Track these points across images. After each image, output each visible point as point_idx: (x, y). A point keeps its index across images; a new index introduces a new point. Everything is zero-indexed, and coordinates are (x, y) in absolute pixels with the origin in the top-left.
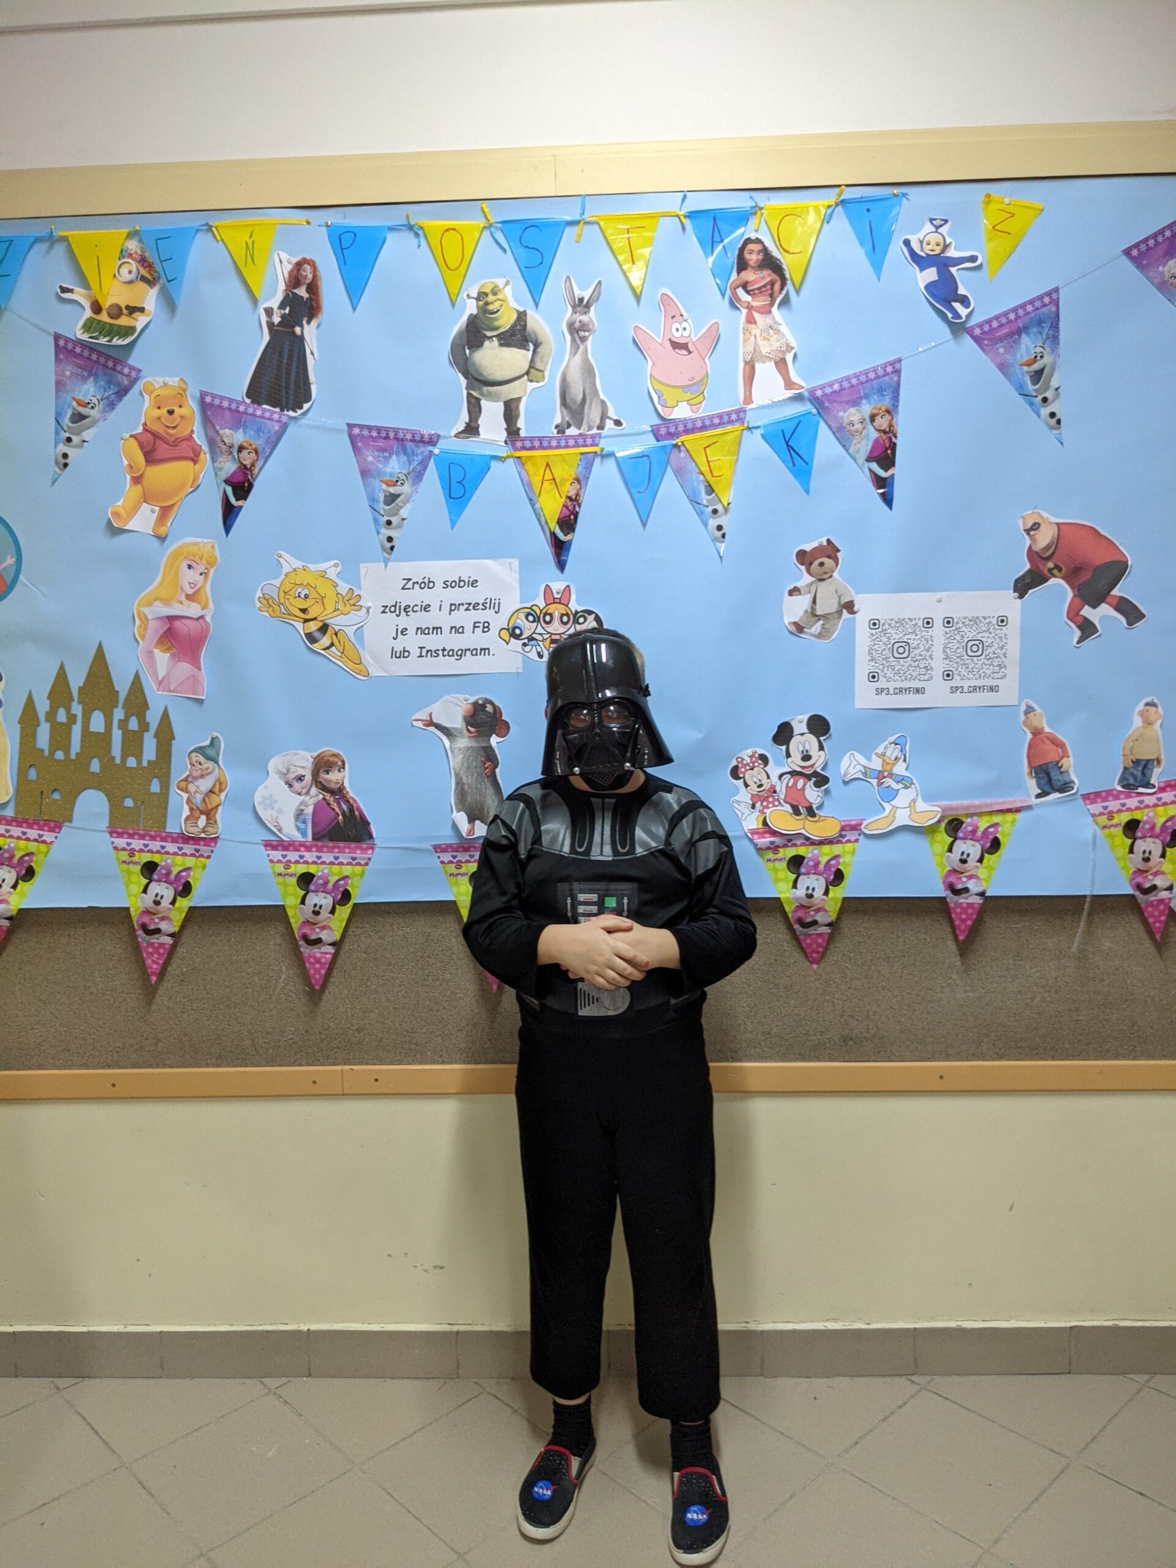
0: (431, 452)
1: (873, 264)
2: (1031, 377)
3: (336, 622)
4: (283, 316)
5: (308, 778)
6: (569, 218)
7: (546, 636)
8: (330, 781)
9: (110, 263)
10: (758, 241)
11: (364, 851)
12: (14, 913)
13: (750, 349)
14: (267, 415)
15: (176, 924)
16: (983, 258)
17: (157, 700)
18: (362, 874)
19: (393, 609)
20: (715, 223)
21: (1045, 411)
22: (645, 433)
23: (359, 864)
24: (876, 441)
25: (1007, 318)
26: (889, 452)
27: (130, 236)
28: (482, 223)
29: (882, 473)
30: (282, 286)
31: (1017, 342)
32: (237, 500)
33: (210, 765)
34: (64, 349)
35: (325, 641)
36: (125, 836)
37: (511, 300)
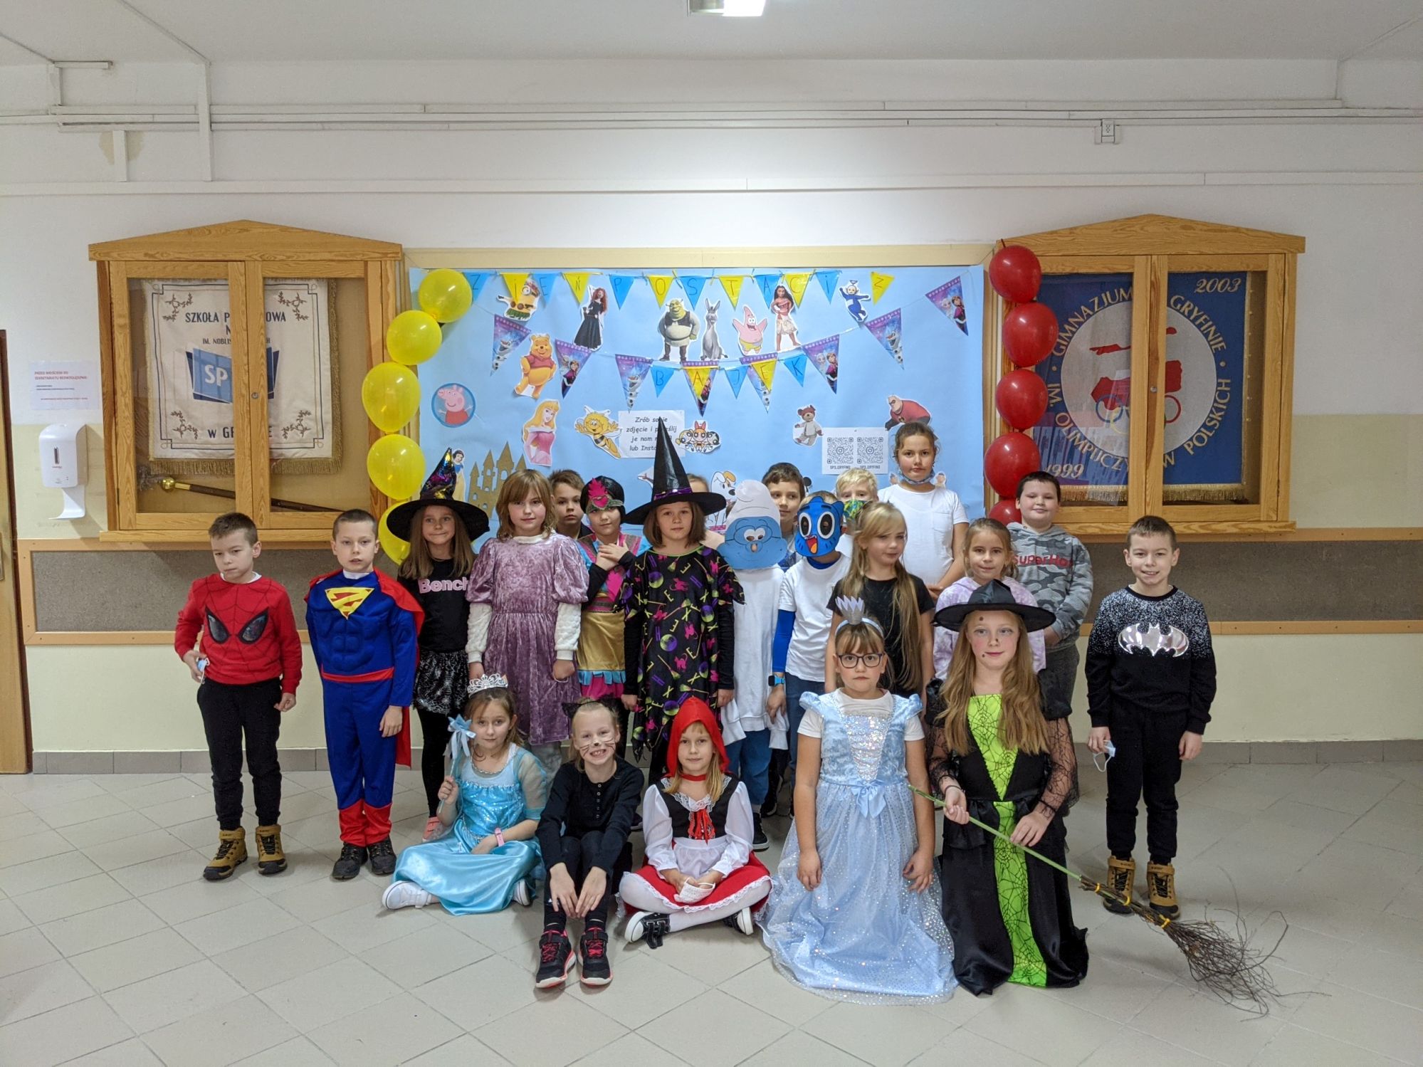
0: (649, 366)
1: (828, 298)
2: (890, 343)
3: (607, 435)
4: (590, 311)
6: (708, 276)
7: (695, 442)
9: (520, 287)
10: (783, 287)
13: (779, 329)
16: (871, 296)
19: (631, 430)
20: (766, 280)
21: (896, 356)
22: (736, 361)
24: (830, 367)
25: (881, 320)
26: (835, 371)
27: (530, 277)
28: (673, 276)
29: (832, 379)
30: (590, 298)
31: (885, 329)
32: (568, 384)
34: (499, 321)
35: (603, 443)
37: (684, 307)
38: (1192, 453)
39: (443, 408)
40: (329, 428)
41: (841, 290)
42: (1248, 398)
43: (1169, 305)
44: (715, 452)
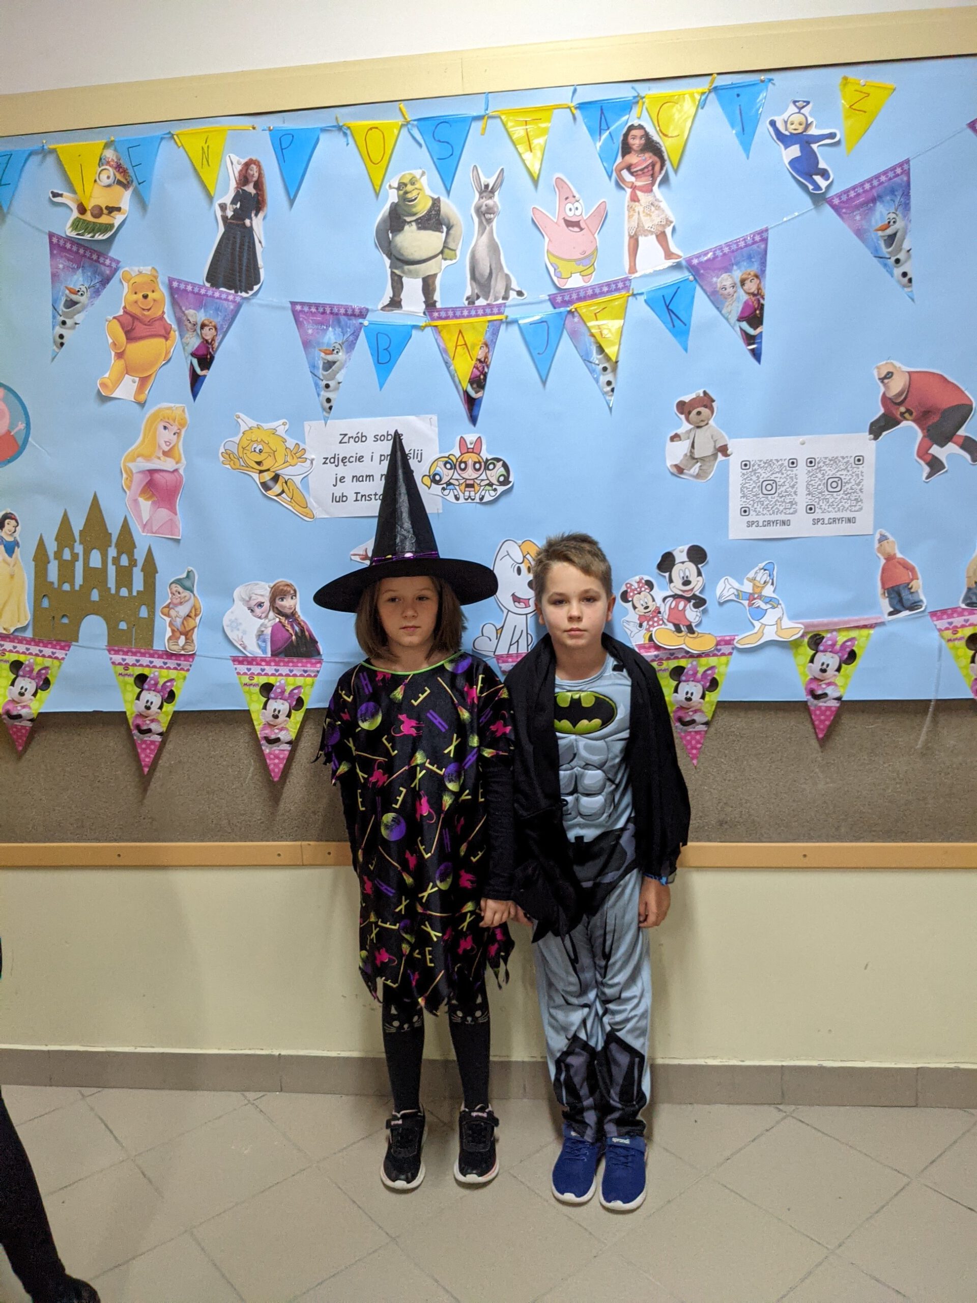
0: (361, 323)
1: (742, 143)
2: (885, 240)
3: (286, 472)
4: (235, 210)
5: (267, 604)
6: (475, 114)
7: (461, 482)
8: (285, 607)
9: (92, 169)
10: (641, 127)
11: (313, 665)
12: (35, 716)
13: (634, 224)
14: (224, 296)
15: (163, 725)
16: (841, 135)
17: (142, 540)
18: (312, 685)
19: (332, 460)
20: (602, 113)
21: (898, 271)
22: (543, 301)
23: (309, 676)
24: (746, 304)
25: (863, 188)
26: (758, 312)
27: (107, 145)
28: (400, 121)
29: (752, 332)
30: (233, 184)
31: (872, 210)
32: (202, 370)
33: (187, 593)
34: (58, 245)
35: (277, 489)
36: (121, 653)
37: (427, 189)
41: (773, 123)
44: (503, 500)
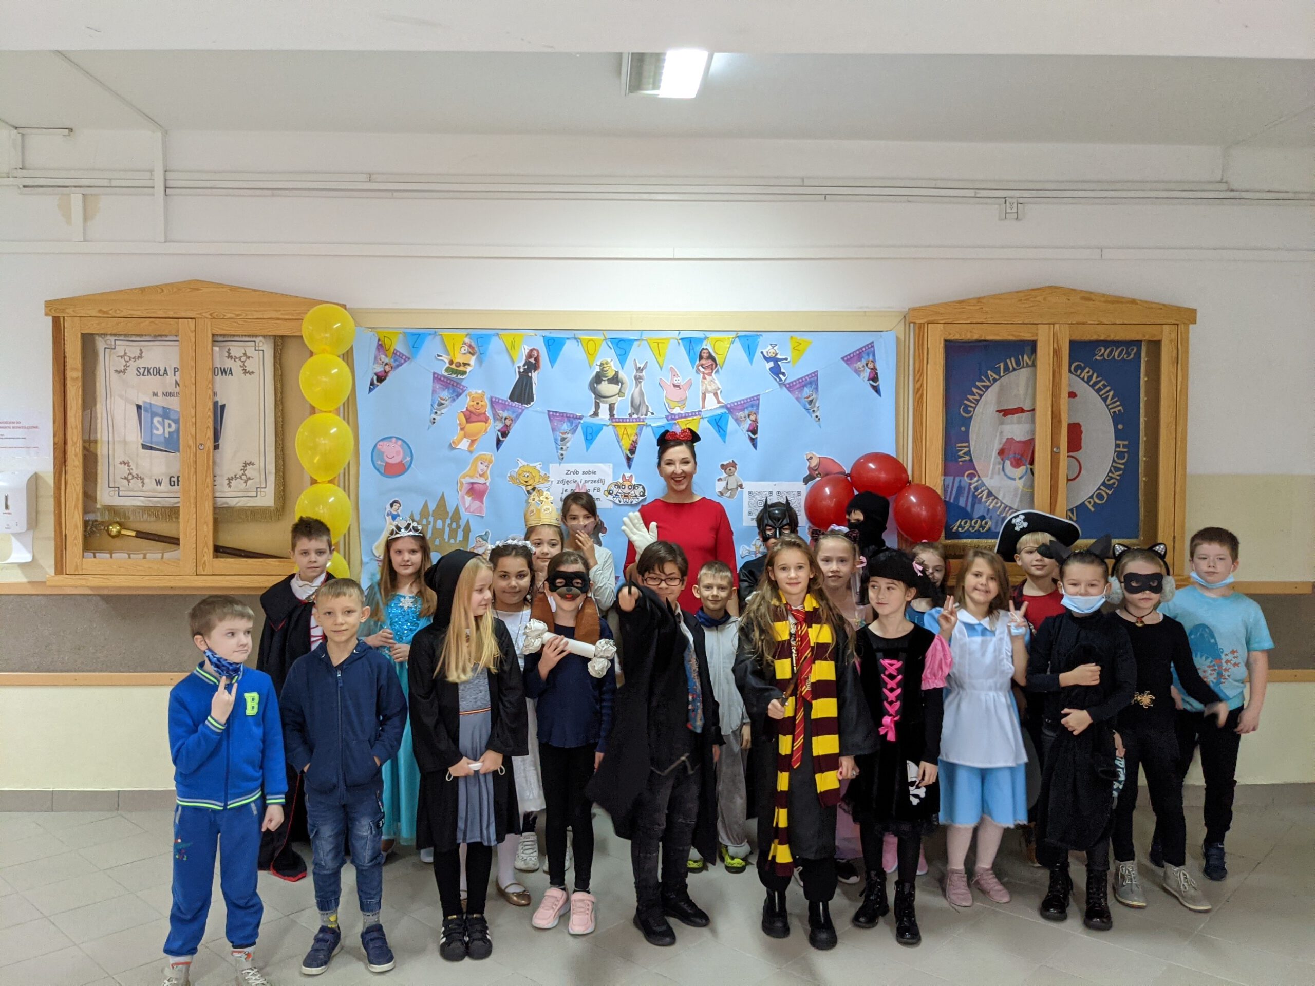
0: (579, 422)
1: (749, 361)
2: (808, 402)
3: (539, 487)
4: (524, 369)
6: (636, 338)
9: (458, 346)
10: (707, 349)
13: (704, 388)
16: (790, 359)
19: (562, 482)
20: (691, 343)
21: (814, 415)
22: (663, 419)
24: (750, 424)
25: (799, 381)
26: (755, 429)
27: (467, 337)
28: (602, 338)
29: (753, 436)
30: (524, 358)
31: (803, 390)
32: (503, 438)
33: (484, 542)
34: (437, 378)
37: (613, 367)
38: (1092, 509)
39: (383, 460)
40: (272, 478)
42: (1145, 459)
43: (1070, 371)
